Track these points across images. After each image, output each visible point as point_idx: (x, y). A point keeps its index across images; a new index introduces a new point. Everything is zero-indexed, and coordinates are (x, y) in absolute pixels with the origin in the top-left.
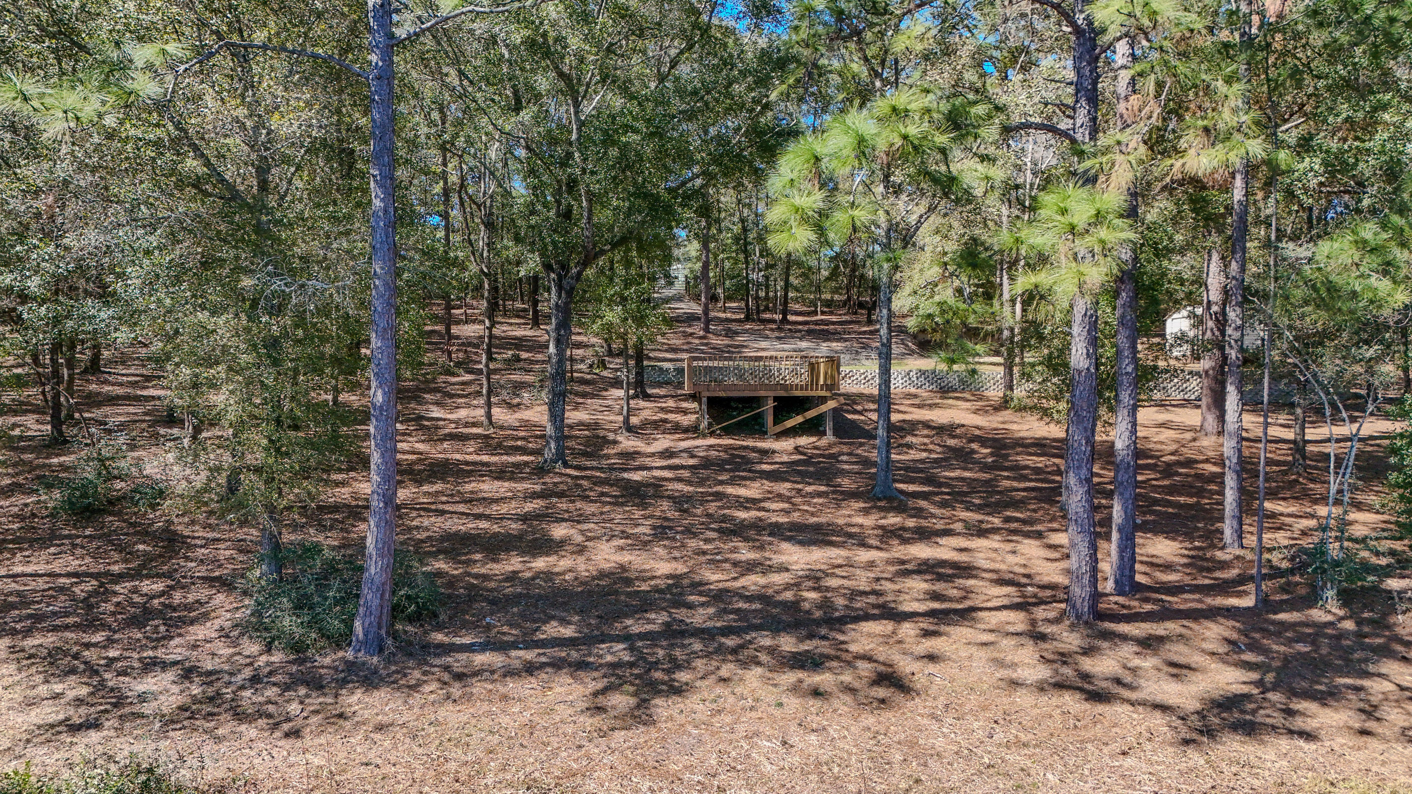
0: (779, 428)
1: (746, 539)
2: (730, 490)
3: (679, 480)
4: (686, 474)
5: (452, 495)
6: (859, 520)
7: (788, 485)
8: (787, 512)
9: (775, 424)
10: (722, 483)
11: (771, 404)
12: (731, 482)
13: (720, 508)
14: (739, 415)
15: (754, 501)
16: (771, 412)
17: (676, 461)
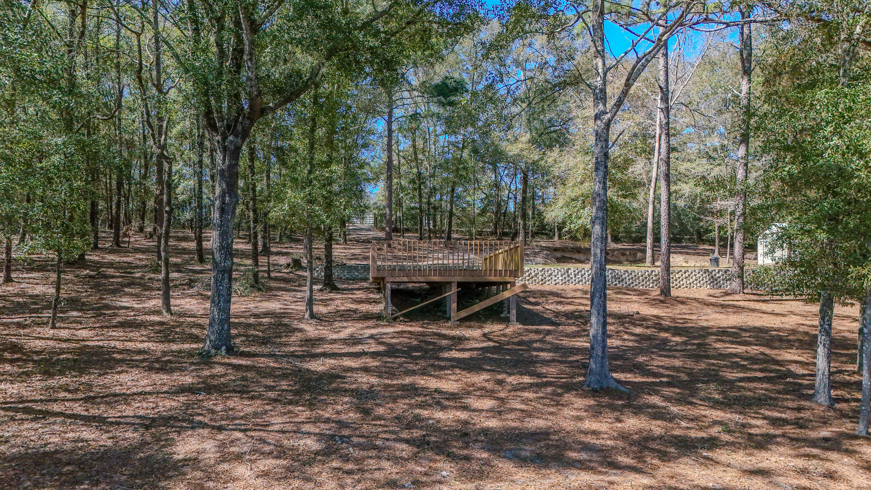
0: (464, 314)
1: (451, 457)
2: (421, 381)
3: (366, 370)
4: (373, 363)
5: (77, 390)
6: (589, 425)
7: (485, 376)
8: (497, 413)
9: (459, 309)
10: (413, 373)
11: (454, 290)
12: (424, 373)
13: (411, 406)
14: (422, 302)
15: (453, 396)
16: (454, 298)
17: (358, 348)
